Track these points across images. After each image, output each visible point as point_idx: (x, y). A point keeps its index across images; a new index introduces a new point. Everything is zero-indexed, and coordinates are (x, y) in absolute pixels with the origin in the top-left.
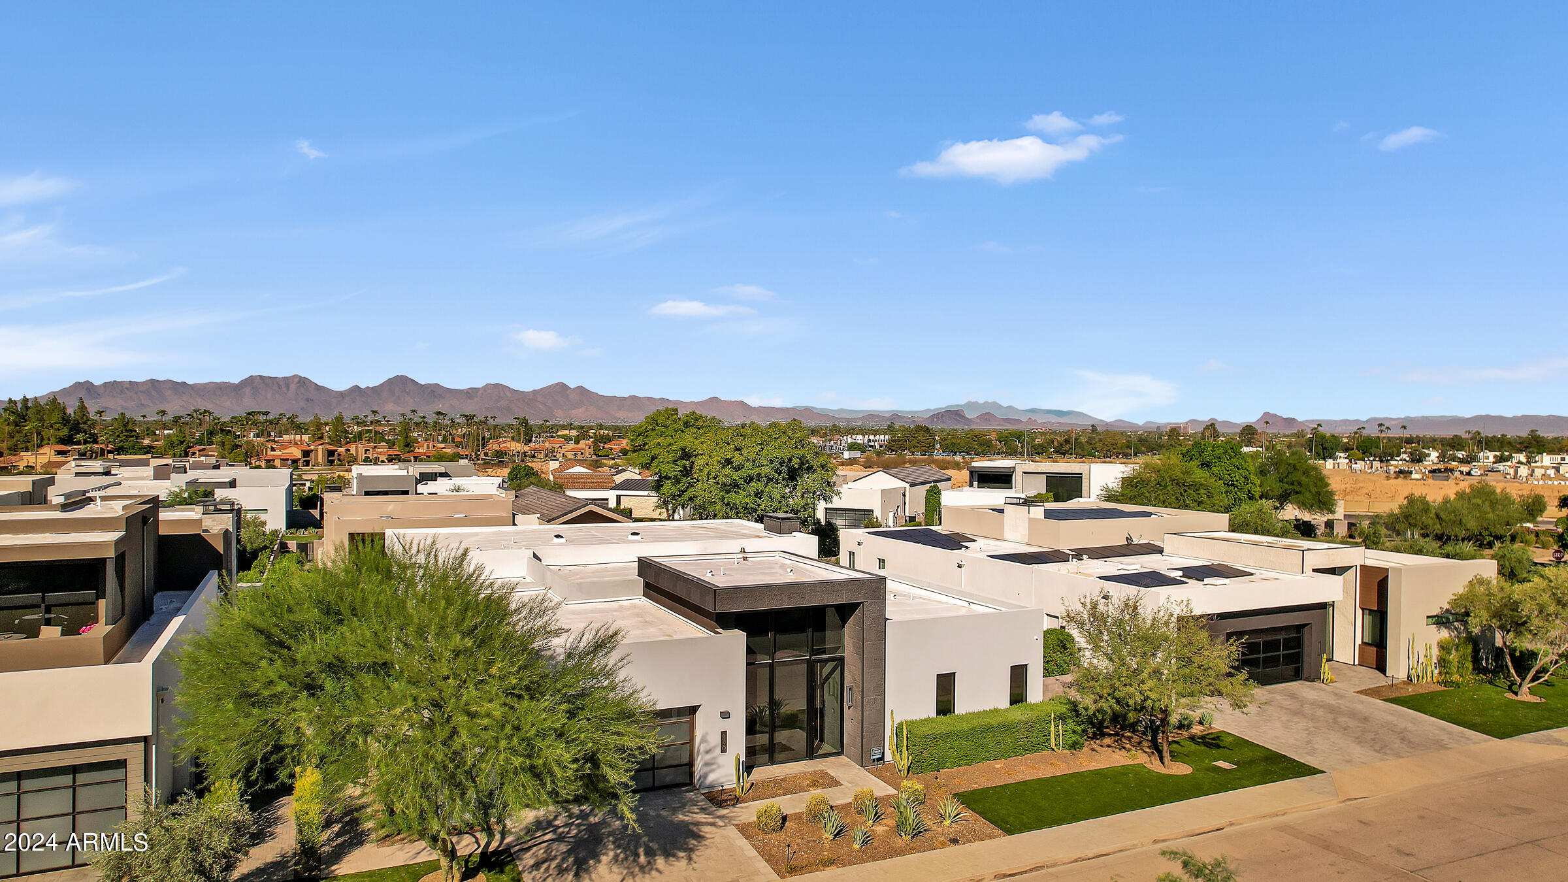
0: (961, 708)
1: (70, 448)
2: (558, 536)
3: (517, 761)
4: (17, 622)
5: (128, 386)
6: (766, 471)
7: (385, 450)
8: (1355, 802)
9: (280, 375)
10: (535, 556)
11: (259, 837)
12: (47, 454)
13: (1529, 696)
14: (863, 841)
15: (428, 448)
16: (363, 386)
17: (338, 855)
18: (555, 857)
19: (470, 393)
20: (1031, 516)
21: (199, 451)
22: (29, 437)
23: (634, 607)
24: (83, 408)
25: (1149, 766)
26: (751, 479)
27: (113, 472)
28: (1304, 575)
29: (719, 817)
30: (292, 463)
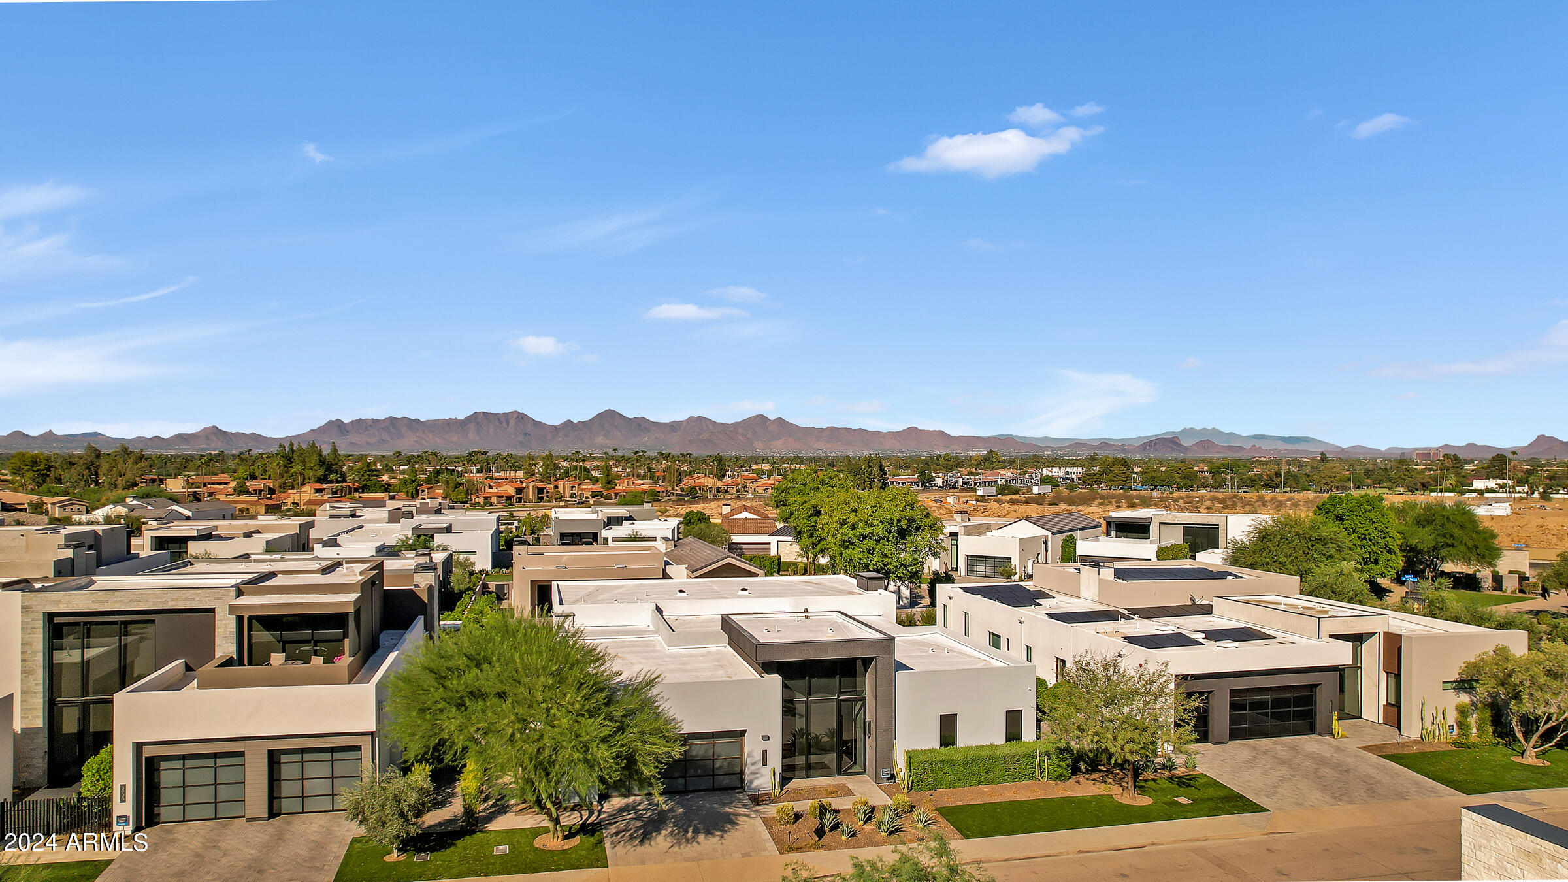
0: (961, 742)
1: (325, 487)
2: (681, 591)
3: (576, 755)
4: (297, 651)
5: (371, 423)
6: (877, 530)
7: (589, 487)
8: (1279, 835)
9: (501, 412)
10: (658, 608)
11: (441, 804)
12: (307, 493)
13: (1535, 760)
14: (849, 834)
15: (628, 485)
16: (575, 421)
17: (490, 818)
18: (631, 830)
19: (674, 426)
20: (1101, 576)
21: (428, 489)
22: (295, 477)
23: (718, 653)
24: (335, 450)
25: (1118, 798)
26: (864, 537)
27: (357, 514)
28: (1320, 640)
29: (754, 811)
30: (507, 500)
